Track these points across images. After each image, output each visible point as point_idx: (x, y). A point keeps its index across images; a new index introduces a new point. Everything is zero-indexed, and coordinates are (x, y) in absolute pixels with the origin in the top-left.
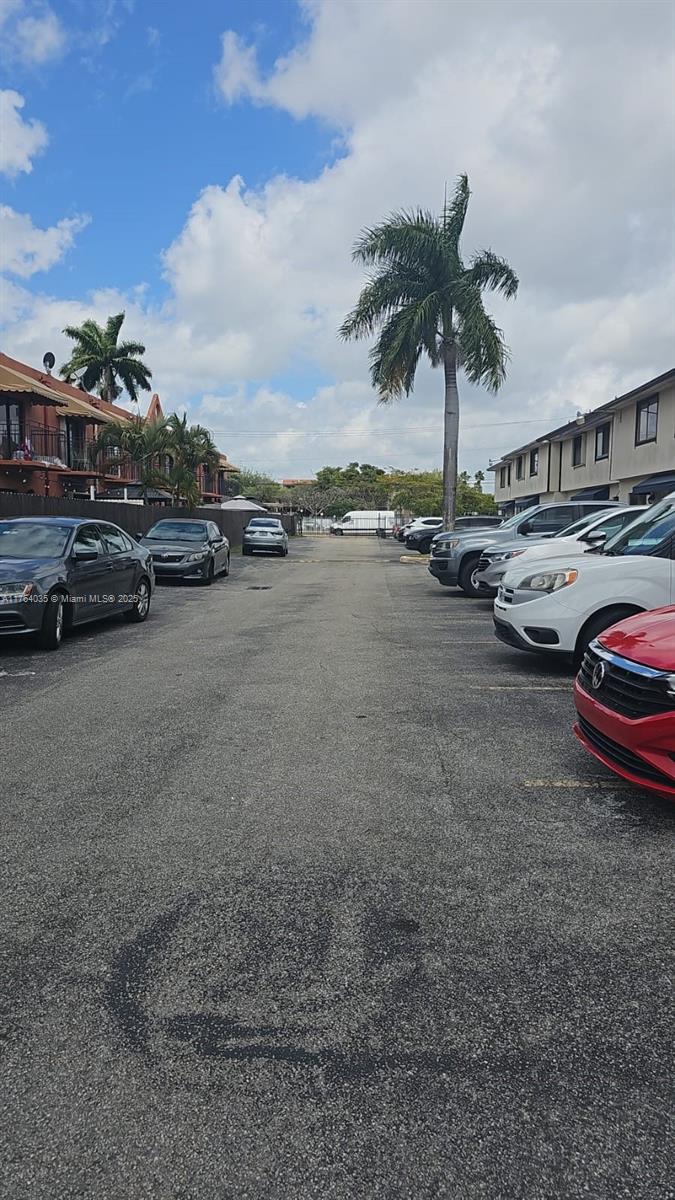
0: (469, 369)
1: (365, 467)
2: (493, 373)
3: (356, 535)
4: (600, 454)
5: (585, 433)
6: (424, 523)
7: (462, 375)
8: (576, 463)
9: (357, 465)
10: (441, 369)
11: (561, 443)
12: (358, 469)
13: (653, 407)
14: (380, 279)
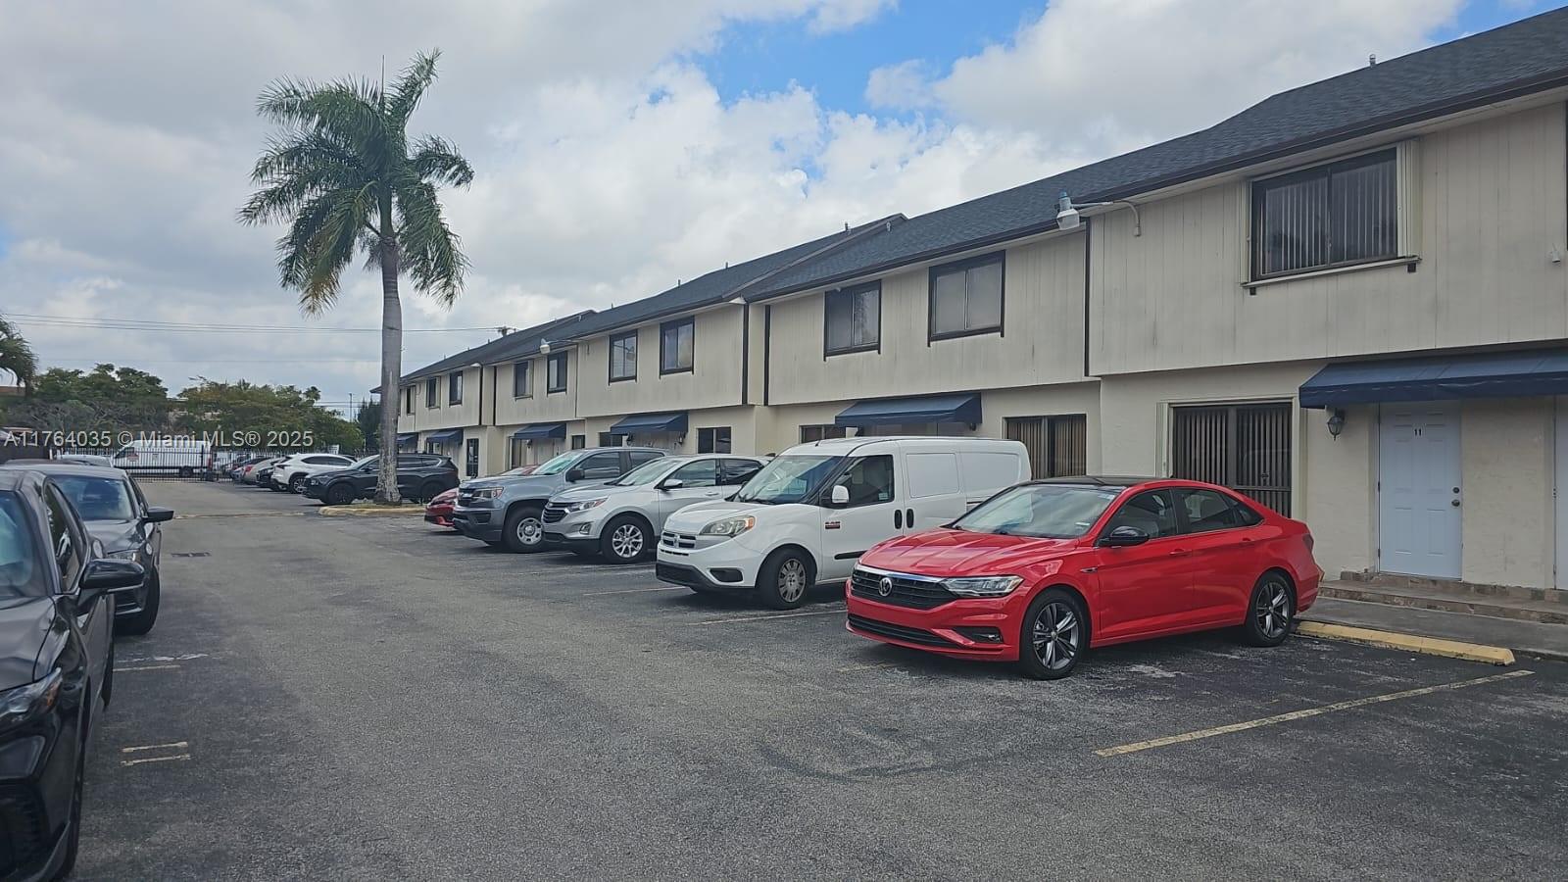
0: (414, 275)
1: (124, 372)
2: (447, 284)
3: (164, 476)
4: (554, 385)
5: (533, 359)
6: (306, 461)
7: (406, 283)
8: (519, 392)
9: (111, 368)
10: (378, 274)
11: (495, 367)
12: (113, 374)
13: (631, 341)
14: (290, 150)
